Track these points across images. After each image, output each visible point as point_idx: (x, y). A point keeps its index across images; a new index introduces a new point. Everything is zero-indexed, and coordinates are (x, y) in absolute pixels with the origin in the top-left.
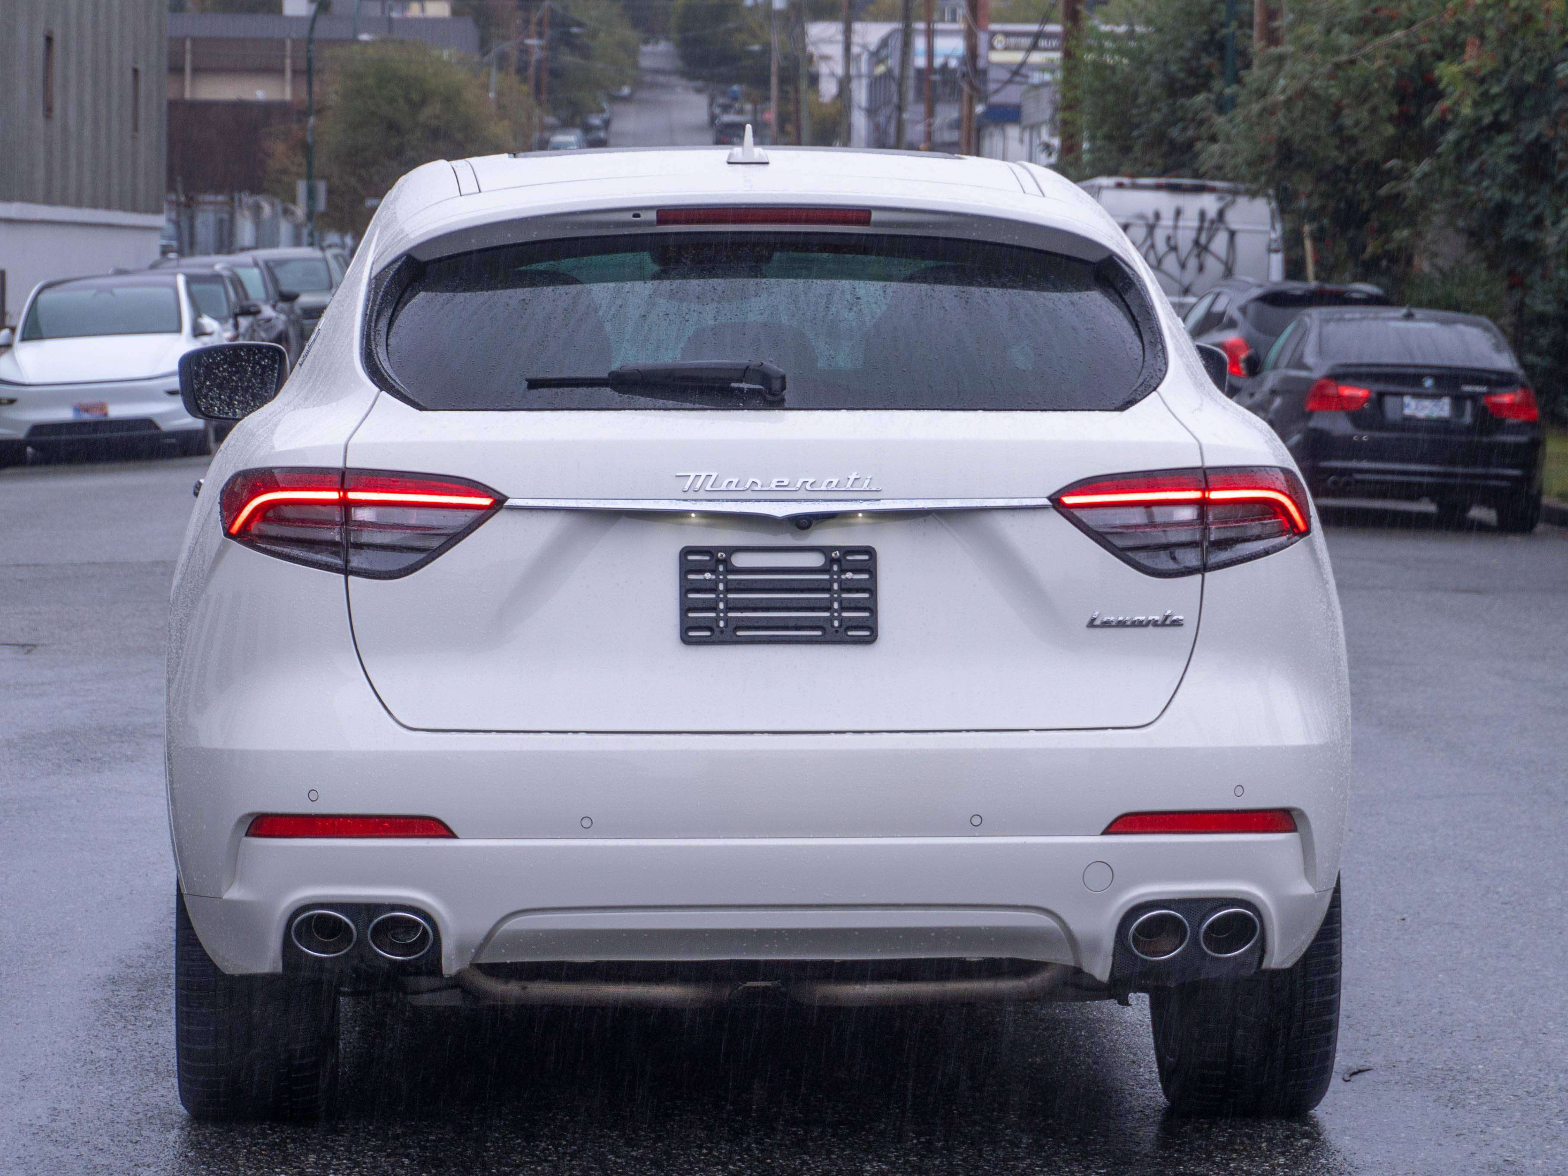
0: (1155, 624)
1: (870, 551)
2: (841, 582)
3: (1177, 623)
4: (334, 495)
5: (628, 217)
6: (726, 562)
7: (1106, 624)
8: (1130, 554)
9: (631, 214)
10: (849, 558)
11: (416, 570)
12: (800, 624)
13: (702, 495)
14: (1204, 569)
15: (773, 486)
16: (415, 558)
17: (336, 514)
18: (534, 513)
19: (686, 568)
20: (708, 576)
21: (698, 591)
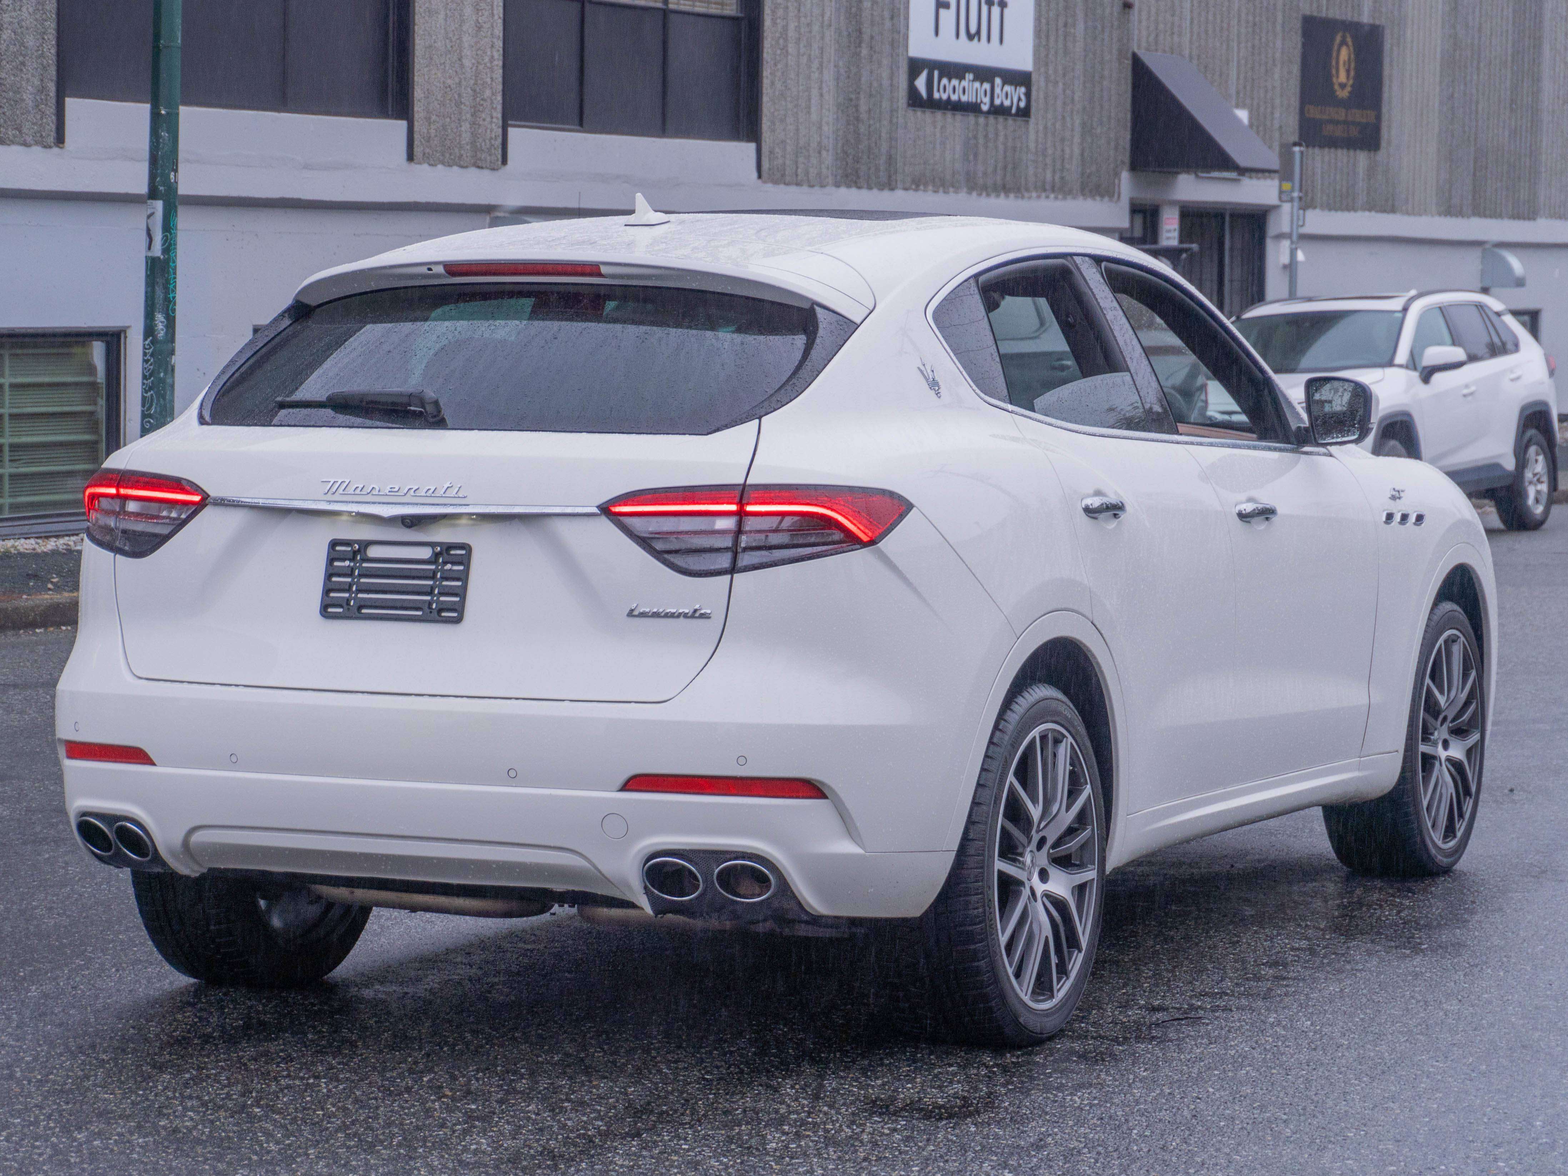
0: (686, 616)
1: (467, 548)
2: (443, 572)
3: (704, 616)
5: (424, 270)
6: (362, 552)
7: (643, 615)
8: (666, 556)
10: (452, 552)
12: (405, 605)
14: (733, 570)
15: (386, 492)
17: (117, 506)
18: (228, 508)
19: (332, 557)
20: (347, 563)
21: (339, 575)
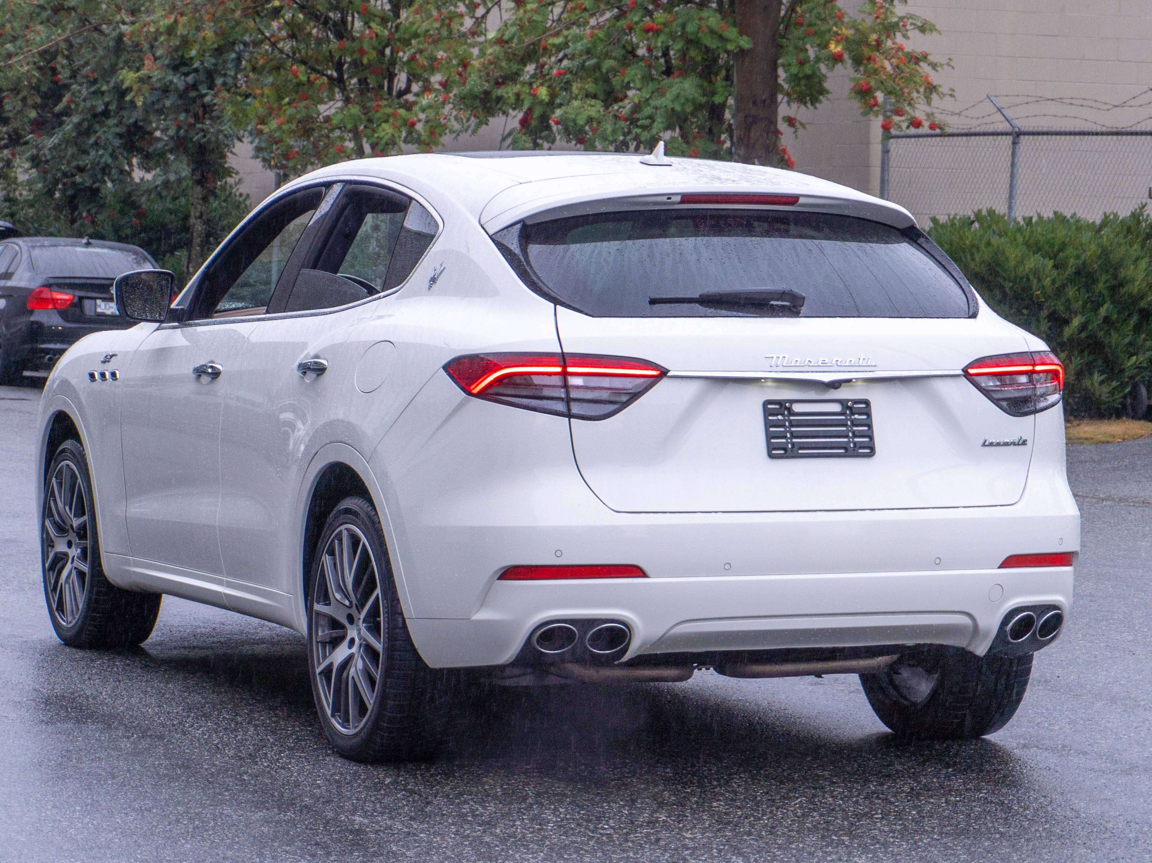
0: (1014, 444)
1: (867, 403)
2: (852, 421)
3: (1024, 443)
4: (559, 369)
5: (664, 199)
6: (789, 409)
7: (991, 444)
8: (1000, 403)
9: (666, 197)
10: (855, 406)
11: (614, 414)
12: (833, 445)
13: (781, 369)
14: (1035, 411)
15: (820, 363)
16: (612, 407)
17: (557, 380)
18: (684, 380)
19: (767, 412)
20: (780, 417)
21: (775, 426)
